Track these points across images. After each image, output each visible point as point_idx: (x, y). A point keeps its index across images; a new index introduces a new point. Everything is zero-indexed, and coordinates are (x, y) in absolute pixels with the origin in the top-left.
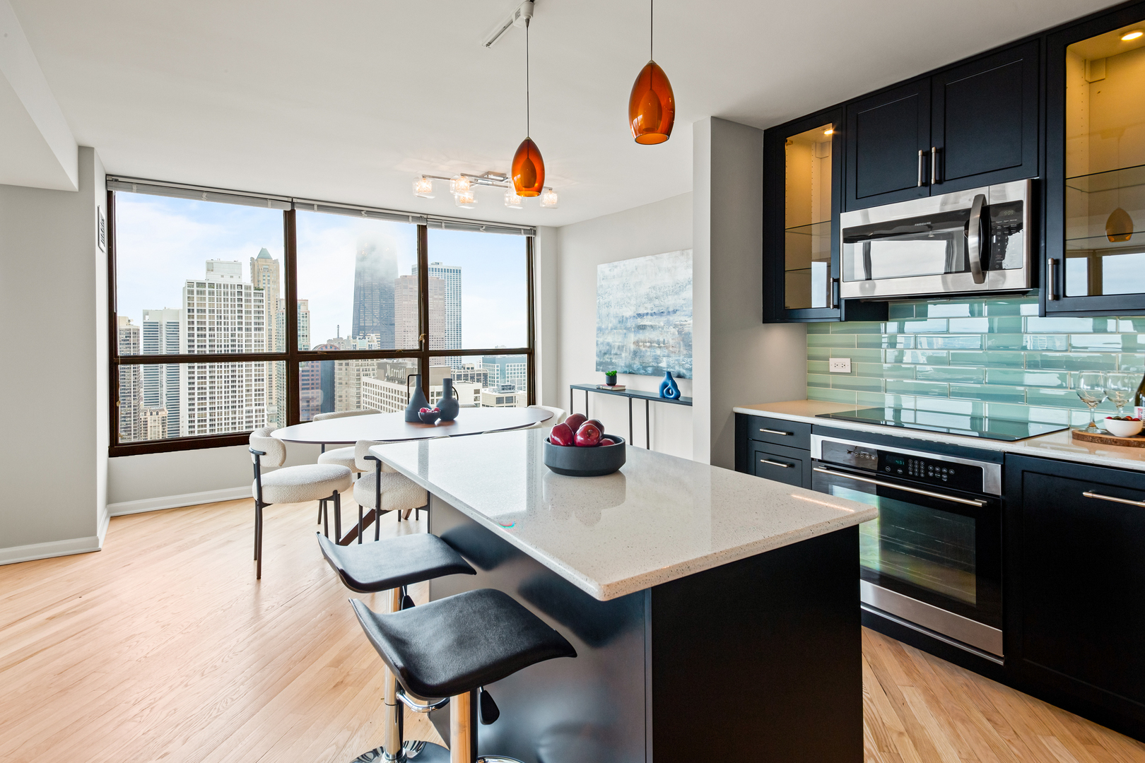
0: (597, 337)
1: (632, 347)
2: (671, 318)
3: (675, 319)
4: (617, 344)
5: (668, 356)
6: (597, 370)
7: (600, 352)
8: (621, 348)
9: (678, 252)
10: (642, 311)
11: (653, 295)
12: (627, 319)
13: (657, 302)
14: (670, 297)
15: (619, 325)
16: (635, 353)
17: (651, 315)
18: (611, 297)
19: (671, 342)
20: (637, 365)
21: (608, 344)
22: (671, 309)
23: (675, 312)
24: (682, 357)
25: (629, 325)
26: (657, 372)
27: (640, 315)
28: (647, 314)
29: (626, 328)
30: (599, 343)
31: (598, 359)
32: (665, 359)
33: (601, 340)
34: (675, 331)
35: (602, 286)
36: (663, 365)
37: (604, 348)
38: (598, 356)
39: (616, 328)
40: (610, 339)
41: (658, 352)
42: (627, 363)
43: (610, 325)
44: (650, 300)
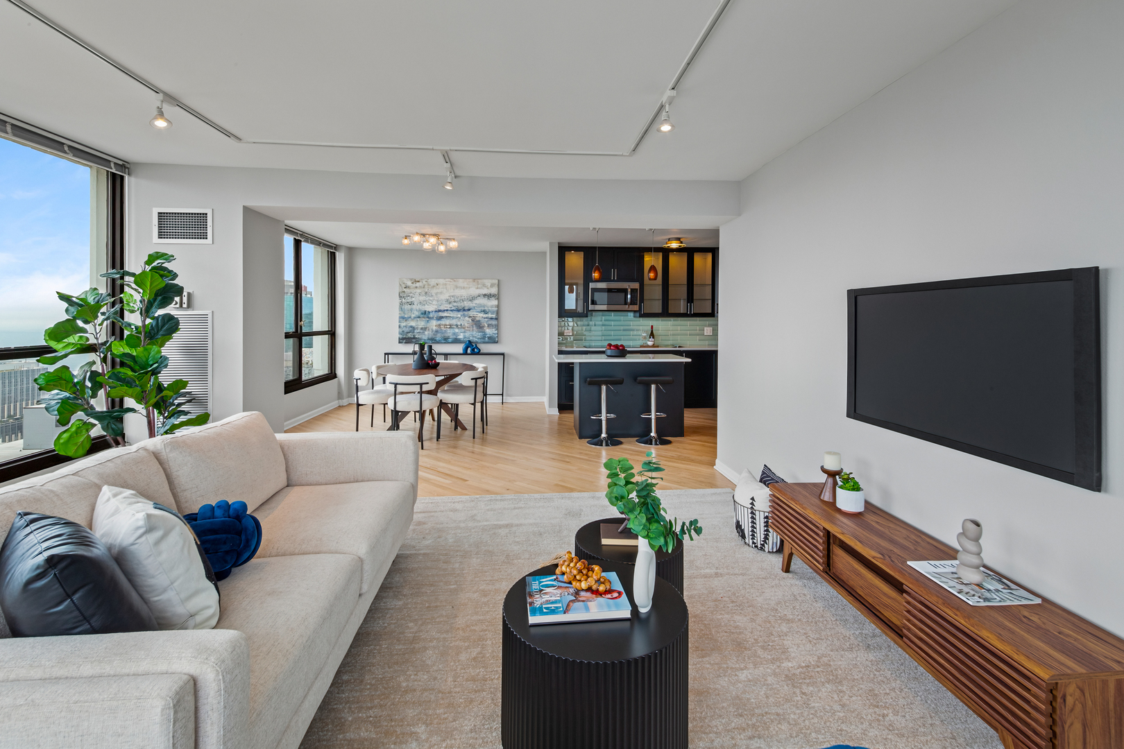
0: (400, 322)
1: (434, 328)
2: (466, 313)
3: (471, 313)
4: (421, 327)
5: (464, 332)
6: (399, 342)
7: (403, 331)
8: (424, 329)
9: (471, 280)
10: (442, 308)
11: (452, 299)
12: (429, 312)
13: (455, 304)
14: (465, 302)
15: (421, 316)
16: (437, 331)
17: (451, 311)
18: (413, 299)
19: (466, 325)
20: (438, 337)
21: (411, 327)
22: (466, 308)
23: (469, 310)
24: (474, 333)
25: (431, 315)
26: (456, 341)
27: (440, 311)
28: (447, 310)
29: (428, 318)
30: (402, 326)
31: (401, 336)
32: (462, 334)
33: (403, 324)
34: (470, 320)
35: (404, 292)
36: (461, 337)
37: (406, 330)
38: (400, 334)
39: (419, 317)
40: (413, 324)
41: (457, 330)
42: (430, 337)
43: (413, 316)
44: (450, 303)
